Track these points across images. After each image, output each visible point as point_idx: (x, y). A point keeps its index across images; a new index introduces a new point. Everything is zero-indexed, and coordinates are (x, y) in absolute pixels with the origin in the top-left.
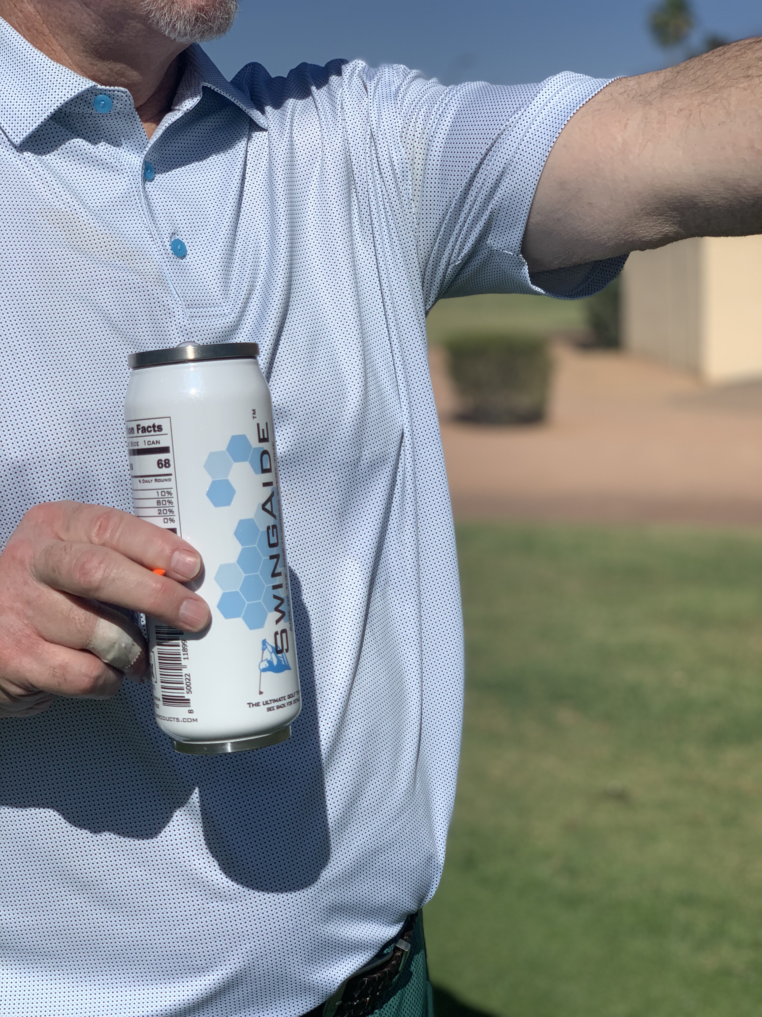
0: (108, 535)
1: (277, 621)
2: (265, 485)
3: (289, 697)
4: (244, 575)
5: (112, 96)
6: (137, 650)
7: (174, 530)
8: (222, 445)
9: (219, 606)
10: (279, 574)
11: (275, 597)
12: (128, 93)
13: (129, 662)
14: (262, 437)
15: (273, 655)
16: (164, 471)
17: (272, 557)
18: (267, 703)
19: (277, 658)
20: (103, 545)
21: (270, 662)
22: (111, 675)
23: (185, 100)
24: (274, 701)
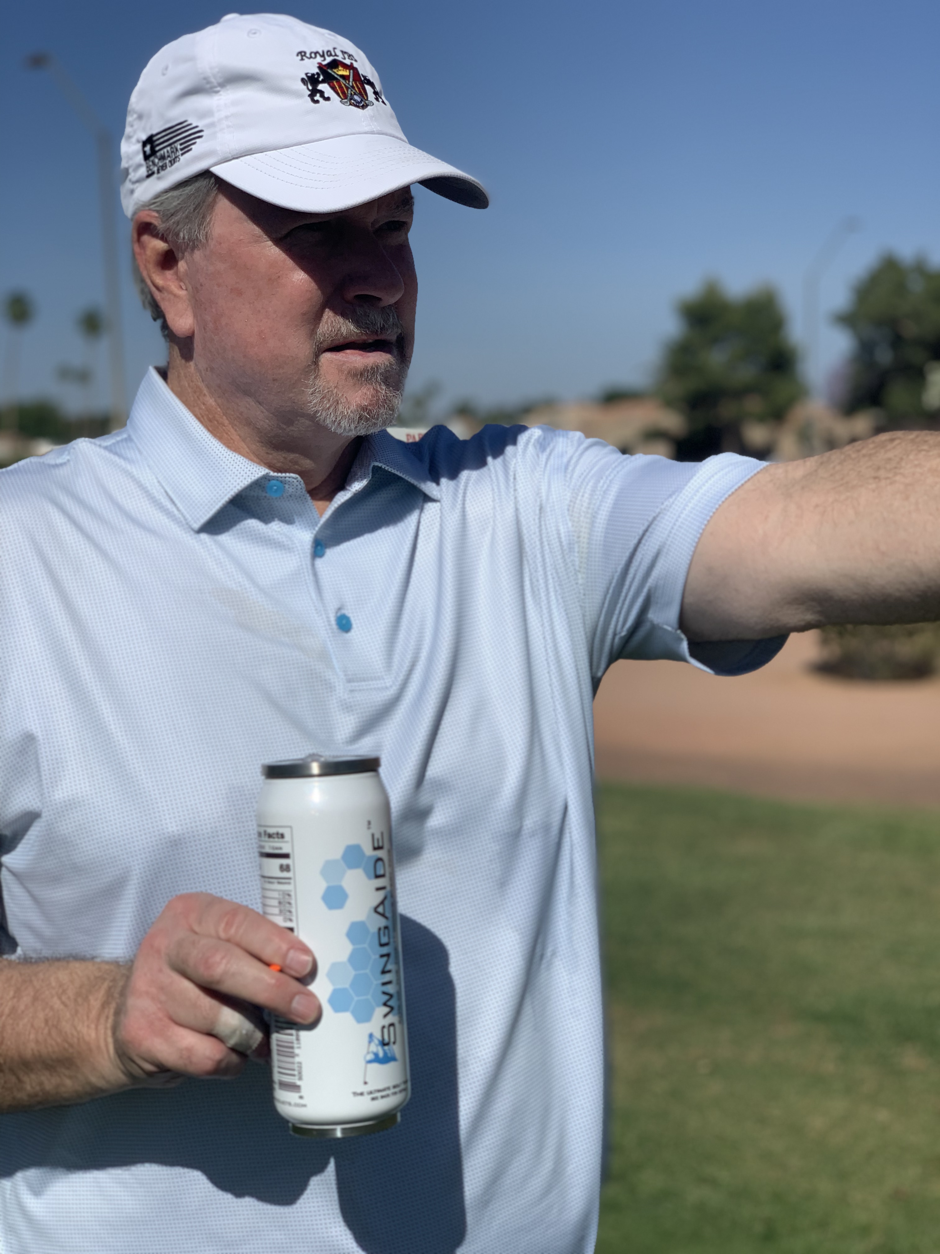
0: (233, 931)
1: (386, 1016)
2: (378, 889)
3: (395, 1087)
4: (354, 973)
6: (259, 1036)
8: (337, 853)
10: (389, 971)
11: (384, 993)
12: (299, 478)
13: (250, 1047)
14: (376, 845)
15: (380, 1047)
16: (285, 874)
17: (382, 956)
18: (371, 1093)
20: (228, 940)
21: (376, 1055)
22: (234, 1058)
24: (379, 1091)
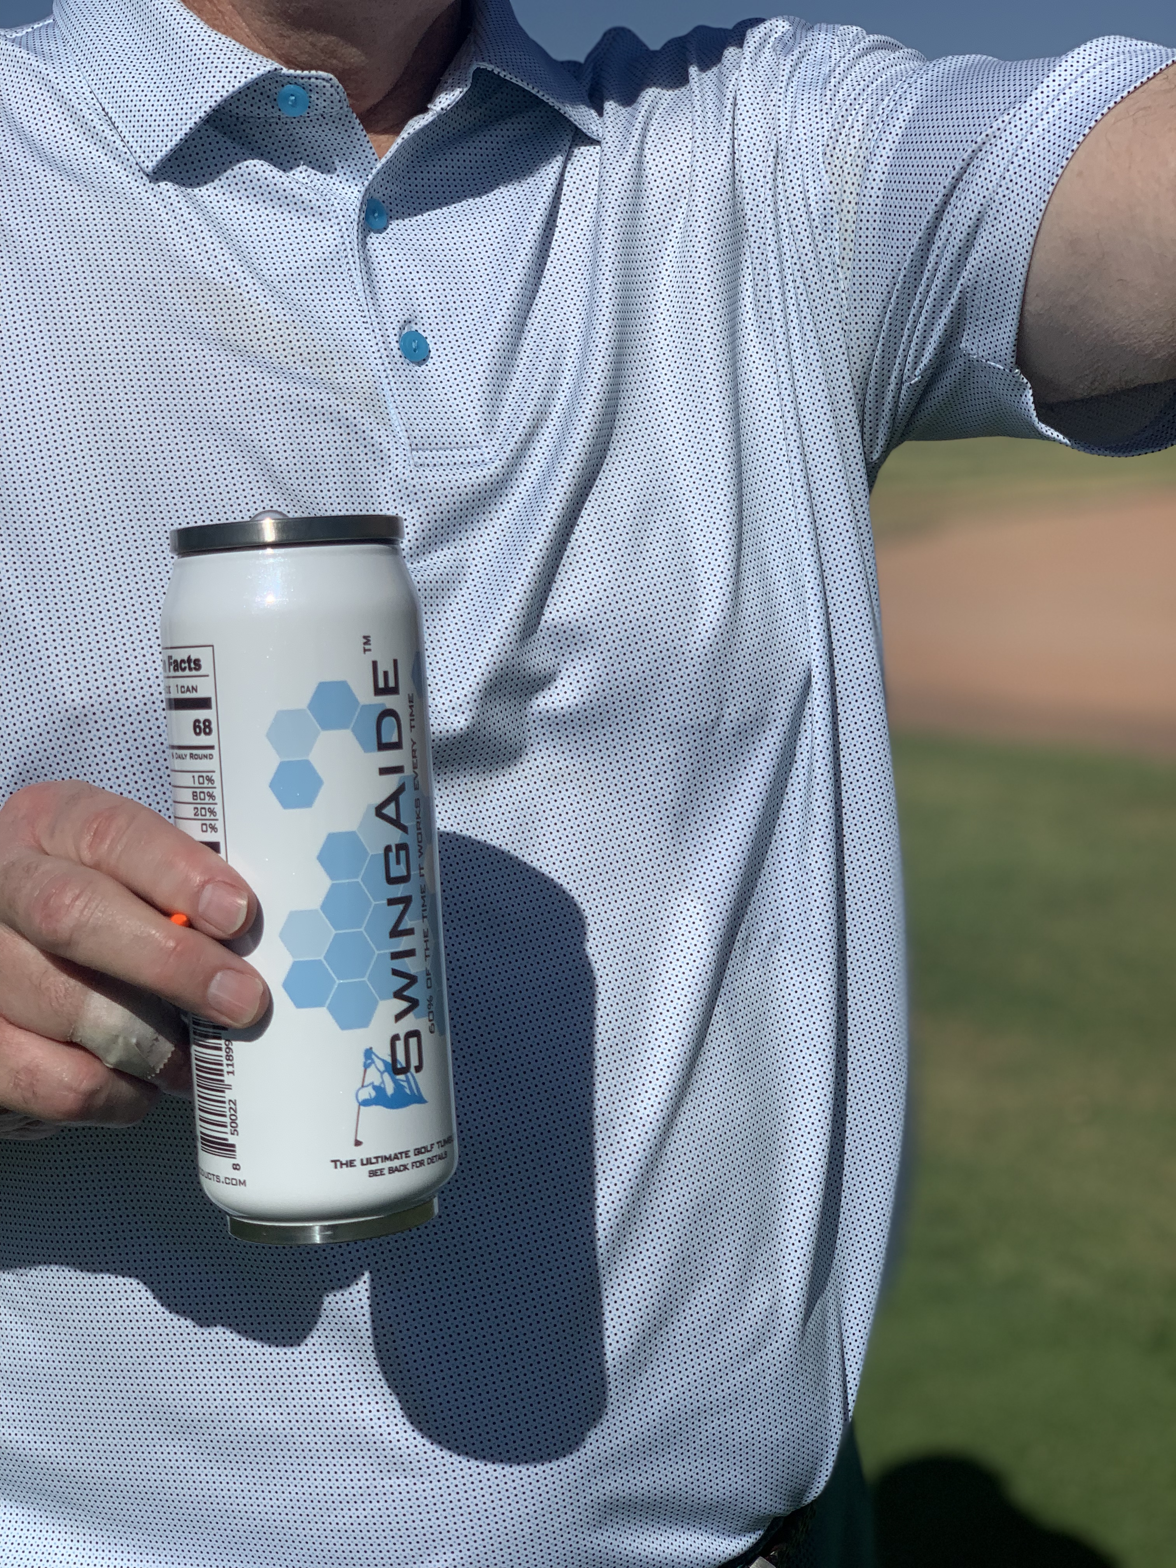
1: (399, 1017)
2: (384, 771)
3: (418, 1152)
4: (334, 932)
5: (307, 88)
7: (214, 847)
8: (301, 699)
9: (288, 985)
10: (410, 932)
11: (395, 972)
12: (335, 81)
14: (381, 684)
15: (386, 1077)
16: (203, 740)
17: (391, 902)
18: (369, 1162)
19: (395, 1082)
20: (96, 866)
21: (379, 1089)
22: (124, 1089)
23: (441, 92)
24: (386, 1159)
